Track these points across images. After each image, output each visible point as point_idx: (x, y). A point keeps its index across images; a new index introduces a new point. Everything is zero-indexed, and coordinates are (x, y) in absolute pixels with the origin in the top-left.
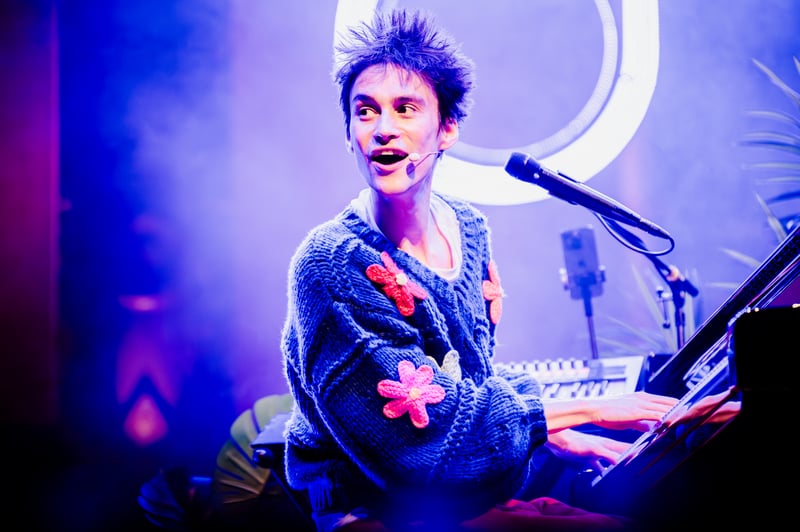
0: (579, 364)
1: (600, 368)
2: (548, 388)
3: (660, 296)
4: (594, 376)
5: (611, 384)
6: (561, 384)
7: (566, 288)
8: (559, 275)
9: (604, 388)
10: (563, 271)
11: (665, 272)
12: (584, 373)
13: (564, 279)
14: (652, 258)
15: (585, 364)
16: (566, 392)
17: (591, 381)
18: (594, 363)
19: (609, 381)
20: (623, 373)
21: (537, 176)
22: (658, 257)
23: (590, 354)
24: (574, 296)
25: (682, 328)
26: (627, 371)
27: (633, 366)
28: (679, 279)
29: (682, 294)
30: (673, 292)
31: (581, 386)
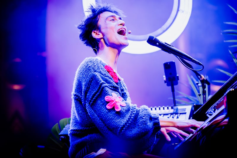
0: (170, 108)
1: (177, 109)
3: (198, 85)
4: (175, 111)
5: (181, 115)
6: (164, 115)
7: (165, 82)
8: (163, 78)
9: (179, 116)
10: (164, 76)
11: (199, 77)
12: (172, 111)
13: (165, 79)
14: (195, 72)
15: (172, 108)
16: (166, 117)
17: (174, 113)
18: (175, 107)
19: (181, 114)
21: (158, 44)
22: (197, 72)
23: (173, 104)
24: (168, 85)
25: (204, 96)
26: (186, 110)
27: (188, 109)
28: (204, 79)
29: (205, 84)
30: (202, 84)
31: (171, 115)
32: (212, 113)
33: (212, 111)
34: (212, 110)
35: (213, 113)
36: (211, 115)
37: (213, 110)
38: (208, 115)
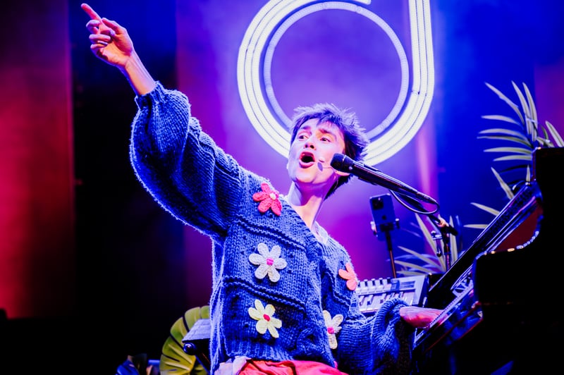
0: (385, 281)
1: (398, 283)
2: (366, 298)
3: (434, 237)
4: (394, 288)
5: (405, 294)
6: (374, 295)
7: (375, 233)
8: (370, 226)
9: (403, 296)
10: (373, 223)
11: (437, 222)
12: (388, 287)
13: (374, 228)
15: (389, 282)
16: (377, 299)
17: (393, 292)
18: (395, 280)
19: (404, 292)
20: (413, 286)
21: (351, 168)
23: (391, 275)
24: (380, 239)
25: (448, 257)
26: (415, 285)
27: (419, 281)
28: (445, 226)
29: (448, 235)
30: (442, 234)
31: (386, 296)
32: (464, 288)
33: (463, 285)
34: (463, 282)
35: (465, 286)
36: (460, 291)
37: (465, 281)
38: (454, 292)
